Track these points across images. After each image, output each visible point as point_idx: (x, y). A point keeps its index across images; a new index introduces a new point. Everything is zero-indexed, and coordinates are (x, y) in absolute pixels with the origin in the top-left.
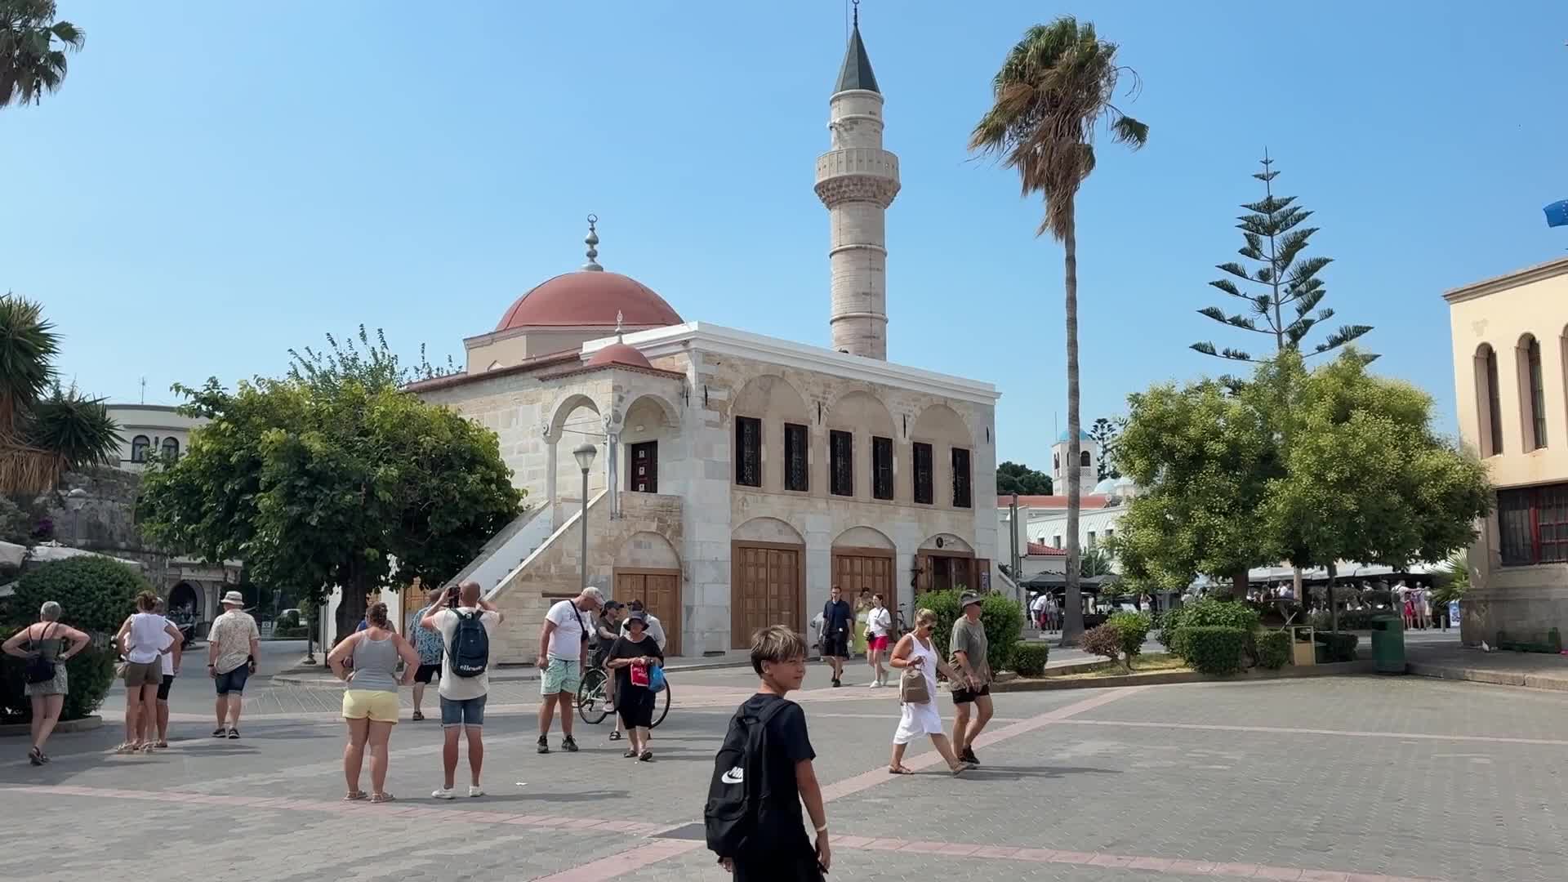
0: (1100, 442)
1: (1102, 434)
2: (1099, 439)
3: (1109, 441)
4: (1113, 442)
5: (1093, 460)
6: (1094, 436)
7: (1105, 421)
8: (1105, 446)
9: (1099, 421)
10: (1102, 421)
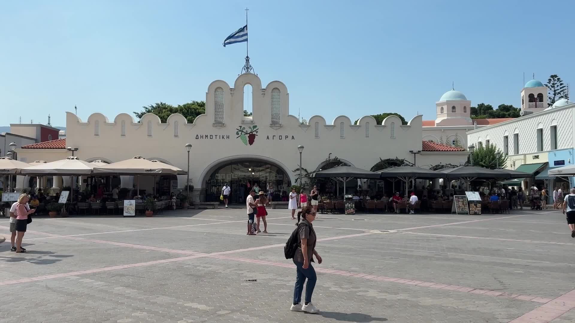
0: (553, 89)
1: (553, 84)
2: (552, 87)
3: (559, 88)
4: (561, 88)
5: (545, 98)
6: (549, 85)
7: (556, 76)
8: (555, 91)
9: (552, 76)
10: (553, 77)
